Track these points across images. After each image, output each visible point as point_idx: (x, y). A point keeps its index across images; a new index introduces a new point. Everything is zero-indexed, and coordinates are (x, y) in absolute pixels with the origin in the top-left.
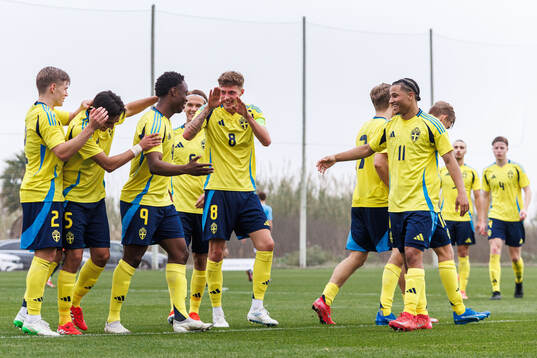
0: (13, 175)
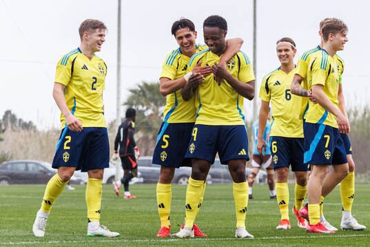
0: (135, 102)
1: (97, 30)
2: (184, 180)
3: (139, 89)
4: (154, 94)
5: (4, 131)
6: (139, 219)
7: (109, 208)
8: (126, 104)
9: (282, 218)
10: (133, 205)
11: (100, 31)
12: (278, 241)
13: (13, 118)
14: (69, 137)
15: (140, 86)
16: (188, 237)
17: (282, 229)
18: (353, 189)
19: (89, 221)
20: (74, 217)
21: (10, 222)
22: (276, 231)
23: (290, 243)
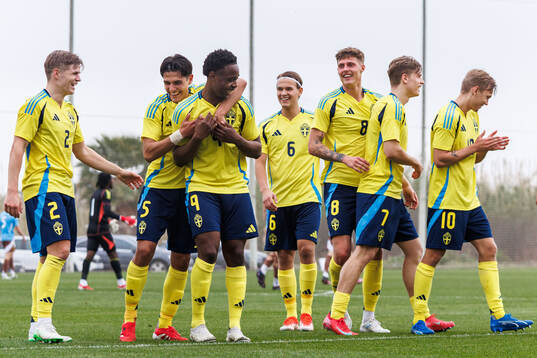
1: (72, 66)
2: (158, 265)
3: (98, 145)
4: (117, 152)
6: (97, 317)
9: (288, 316)
10: (89, 299)
11: (75, 68)
12: (282, 346)
15: (98, 142)
17: (288, 330)
18: (381, 283)
19: (33, 321)
20: (11, 316)
22: (279, 332)
23: (298, 348)
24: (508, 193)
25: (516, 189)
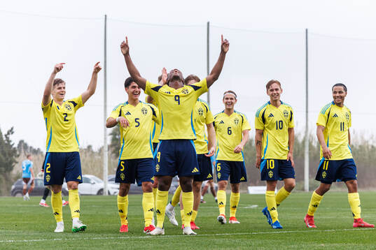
5: (18, 156)
7: (99, 213)
8: (111, 134)
12: (228, 237)
13: (26, 146)
14: (49, 164)
16: (160, 235)
21: (25, 225)
23: (237, 238)
24: (355, 149)
25: (360, 146)
